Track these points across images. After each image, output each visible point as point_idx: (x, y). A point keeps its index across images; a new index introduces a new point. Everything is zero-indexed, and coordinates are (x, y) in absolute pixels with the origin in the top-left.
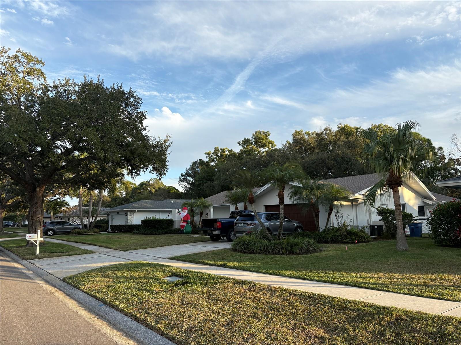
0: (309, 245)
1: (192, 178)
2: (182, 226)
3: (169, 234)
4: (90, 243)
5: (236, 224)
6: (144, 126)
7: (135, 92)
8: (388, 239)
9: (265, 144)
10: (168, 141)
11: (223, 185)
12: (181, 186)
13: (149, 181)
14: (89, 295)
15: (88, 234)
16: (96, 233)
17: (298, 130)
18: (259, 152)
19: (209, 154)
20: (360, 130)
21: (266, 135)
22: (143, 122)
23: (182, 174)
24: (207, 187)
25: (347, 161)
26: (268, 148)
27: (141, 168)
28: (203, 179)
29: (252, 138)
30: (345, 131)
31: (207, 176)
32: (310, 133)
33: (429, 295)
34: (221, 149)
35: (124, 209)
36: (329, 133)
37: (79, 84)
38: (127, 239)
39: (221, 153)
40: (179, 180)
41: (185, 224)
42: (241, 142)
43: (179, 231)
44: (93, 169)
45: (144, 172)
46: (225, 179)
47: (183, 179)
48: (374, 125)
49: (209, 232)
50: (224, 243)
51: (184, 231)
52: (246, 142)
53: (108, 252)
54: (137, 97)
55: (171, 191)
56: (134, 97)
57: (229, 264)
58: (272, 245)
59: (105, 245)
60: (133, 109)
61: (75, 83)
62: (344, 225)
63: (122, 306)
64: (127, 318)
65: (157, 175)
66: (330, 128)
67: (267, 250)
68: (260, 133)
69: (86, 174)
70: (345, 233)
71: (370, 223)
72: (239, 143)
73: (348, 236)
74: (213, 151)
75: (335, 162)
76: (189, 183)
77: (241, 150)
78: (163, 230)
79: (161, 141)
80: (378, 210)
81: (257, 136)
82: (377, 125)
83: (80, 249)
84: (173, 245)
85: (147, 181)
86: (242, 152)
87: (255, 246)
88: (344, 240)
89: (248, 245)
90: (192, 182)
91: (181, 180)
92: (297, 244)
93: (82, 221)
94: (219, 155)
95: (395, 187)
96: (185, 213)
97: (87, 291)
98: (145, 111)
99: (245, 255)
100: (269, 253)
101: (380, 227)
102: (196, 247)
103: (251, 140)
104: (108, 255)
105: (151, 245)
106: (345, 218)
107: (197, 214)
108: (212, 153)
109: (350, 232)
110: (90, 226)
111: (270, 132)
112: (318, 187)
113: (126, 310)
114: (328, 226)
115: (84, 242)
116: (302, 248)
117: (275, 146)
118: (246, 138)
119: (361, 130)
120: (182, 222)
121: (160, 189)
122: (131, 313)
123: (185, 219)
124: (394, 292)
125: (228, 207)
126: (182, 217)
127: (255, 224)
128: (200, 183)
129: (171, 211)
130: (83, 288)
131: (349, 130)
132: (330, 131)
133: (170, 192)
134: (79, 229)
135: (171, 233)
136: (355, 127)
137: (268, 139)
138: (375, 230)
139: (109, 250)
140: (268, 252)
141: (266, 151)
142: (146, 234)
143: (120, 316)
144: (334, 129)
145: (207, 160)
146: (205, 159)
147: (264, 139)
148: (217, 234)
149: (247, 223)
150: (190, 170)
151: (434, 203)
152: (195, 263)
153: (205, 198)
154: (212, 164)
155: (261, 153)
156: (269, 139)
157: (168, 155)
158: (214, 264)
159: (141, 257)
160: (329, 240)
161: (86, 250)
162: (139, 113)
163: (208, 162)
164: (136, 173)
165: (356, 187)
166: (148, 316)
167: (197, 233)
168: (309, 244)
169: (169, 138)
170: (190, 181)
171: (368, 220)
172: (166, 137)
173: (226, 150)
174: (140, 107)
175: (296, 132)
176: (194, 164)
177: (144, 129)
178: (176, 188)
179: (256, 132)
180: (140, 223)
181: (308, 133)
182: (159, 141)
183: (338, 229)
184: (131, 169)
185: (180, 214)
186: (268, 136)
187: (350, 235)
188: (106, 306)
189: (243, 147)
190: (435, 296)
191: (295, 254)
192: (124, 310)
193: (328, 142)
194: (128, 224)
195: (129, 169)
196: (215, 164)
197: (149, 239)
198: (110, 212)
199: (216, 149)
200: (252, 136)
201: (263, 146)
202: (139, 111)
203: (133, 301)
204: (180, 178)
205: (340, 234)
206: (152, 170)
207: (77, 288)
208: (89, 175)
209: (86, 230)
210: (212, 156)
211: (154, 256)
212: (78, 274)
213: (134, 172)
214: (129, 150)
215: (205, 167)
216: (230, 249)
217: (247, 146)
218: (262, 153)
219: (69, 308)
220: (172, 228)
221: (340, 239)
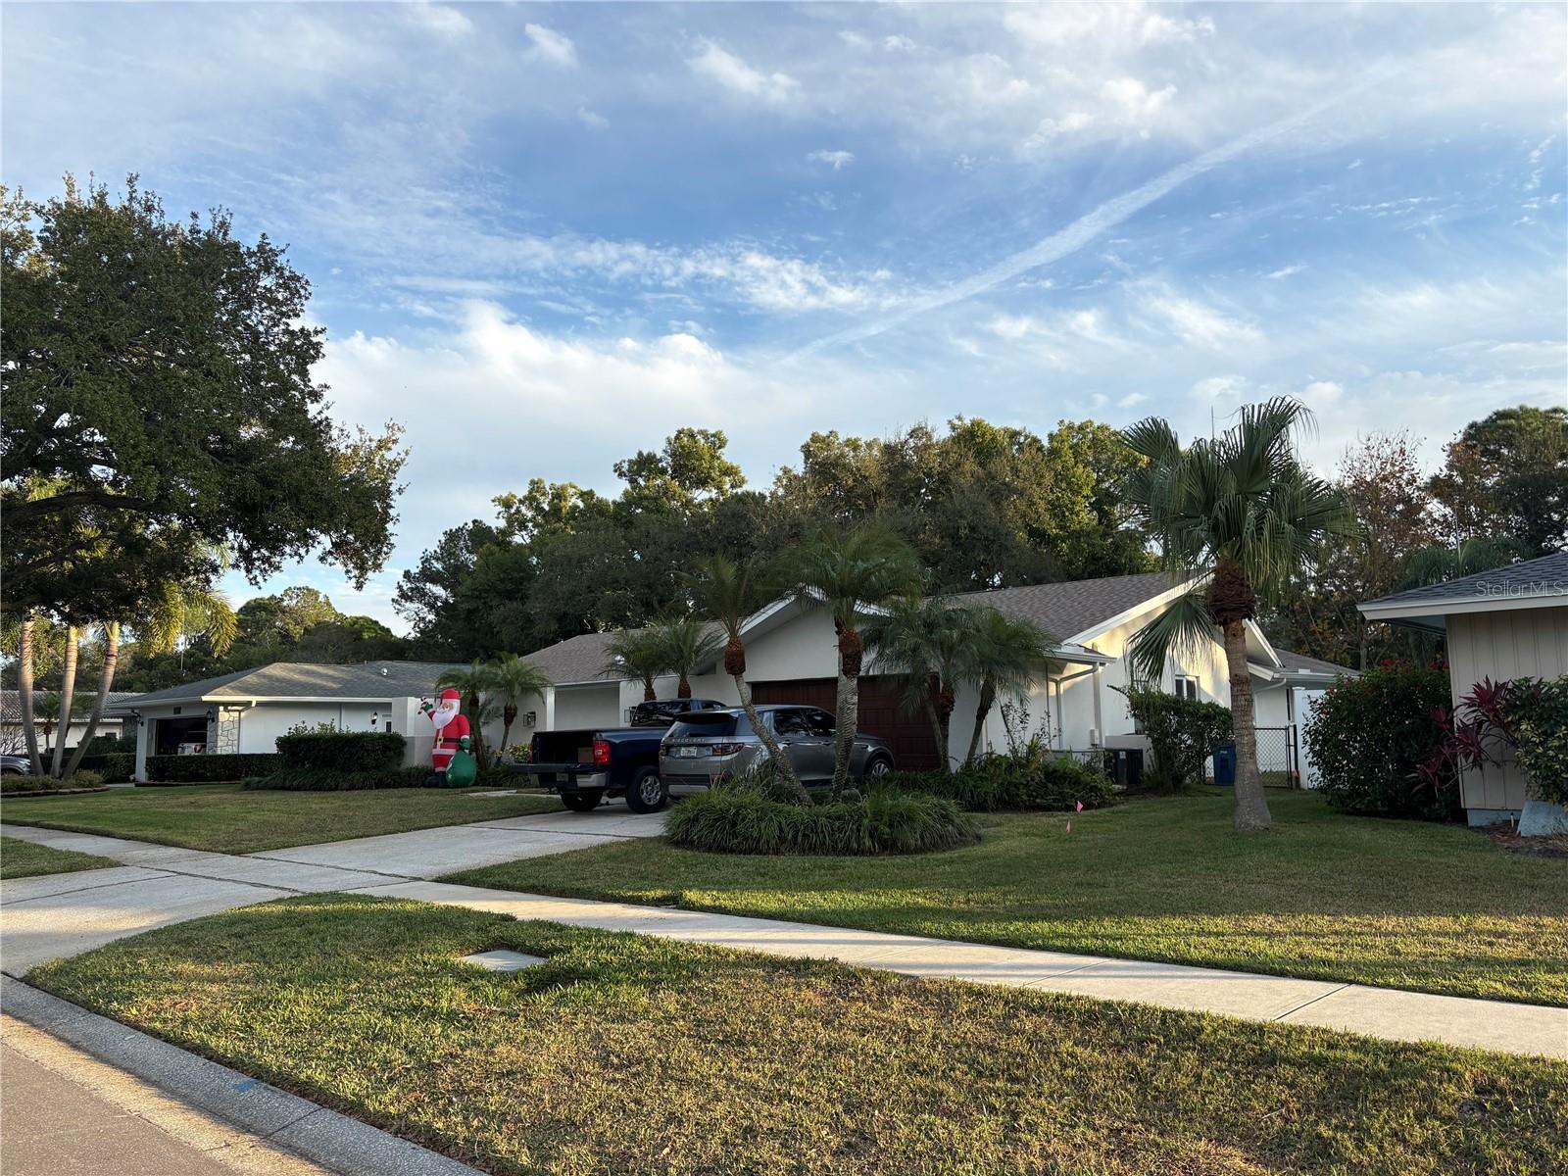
0: (945, 818)
1: (445, 589)
2: (441, 760)
3: (388, 786)
4: (81, 826)
5: (669, 747)
6: (314, 384)
7: (283, 251)
8: (1165, 795)
9: (709, 477)
10: (393, 447)
11: (565, 614)
12: (405, 614)
13: (278, 596)
14: (168, 1040)
15: (56, 793)
16: (90, 788)
17: (824, 433)
18: (688, 504)
19: (507, 504)
20: (1022, 439)
21: (713, 443)
22: (309, 367)
23: (407, 575)
24: (504, 621)
25: (986, 539)
26: (719, 488)
27: (285, 541)
28: (486, 591)
29: (665, 451)
30: (973, 440)
31: (502, 581)
32: (862, 443)
33: (1491, 990)
34: (552, 486)
35: (205, 698)
36: (924, 444)
37: (43, 207)
38: (230, 809)
39: (553, 499)
40: (395, 594)
41: (451, 751)
42: (626, 466)
43: (430, 778)
44: (91, 541)
45: (297, 558)
46: (573, 594)
47: (412, 589)
48: (1066, 422)
49: (561, 777)
50: (625, 818)
51: (450, 776)
52: (644, 464)
53: (172, 860)
54: (287, 273)
55: (366, 636)
56: (277, 270)
57: (692, 895)
58: (823, 820)
59: (150, 833)
60: (271, 318)
61: (27, 204)
62: (1032, 749)
63: (350, 1085)
64: (385, 1140)
65: (348, 572)
66: (929, 430)
67: (806, 841)
68: (692, 435)
69: (63, 559)
70: (1040, 776)
71: (1097, 742)
72: (618, 469)
73: (1050, 785)
74: (522, 492)
75: (948, 541)
76: (432, 607)
77: (626, 493)
78: (365, 773)
79: (368, 443)
80: (1130, 697)
81: (682, 447)
82: (1077, 424)
83: (52, 852)
84: (425, 828)
85: (273, 597)
86: (630, 501)
87: (763, 825)
88: (1038, 800)
89: (734, 824)
90: (446, 602)
91: (404, 595)
92: (907, 817)
93: (31, 743)
94: (546, 507)
95: (1232, 620)
96: (450, 710)
97: (158, 1025)
98: (319, 329)
99: (732, 858)
100: (812, 849)
101: (1135, 755)
102: (519, 836)
103: (661, 460)
104: (180, 874)
105: (342, 829)
106: (1034, 725)
107: (494, 714)
108: (521, 502)
109: (1055, 771)
110: (64, 763)
111: (725, 435)
112: (951, 618)
113: (372, 1105)
114: (977, 751)
115: (54, 823)
116: (926, 827)
117: (743, 481)
118: (645, 453)
119: (1026, 437)
120: (439, 743)
121: (321, 626)
122: (400, 1117)
123: (451, 735)
124: (1365, 984)
125: (613, 691)
126: (440, 727)
127: (739, 747)
128: (475, 605)
129: (388, 706)
130: (134, 1012)
131: (988, 437)
132: (930, 438)
133: (359, 638)
134: (17, 772)
135: (399, 785)
136: (1006, 430)
137: (718, 458)
138: (1121, 765)
139: (172, 851)
140: (810, 847)
141: (711, 499)
142: (298, 789)
143: (349, 1132)
144: (942, 433)
145: (502, 524)
146: (496, 522)
147: (707, 457)
148: (594, 784)
149: (711, 745)
150: (437, 559)
151: (1277, 676)
152: (551, 895)
153: (520, 655)
154: (520, 538)
155: (695, 506)
156: (723, 458)
157: (395, 496)
158: (632, 897)
159: (325, 875)
160: (990, 799)
161: (79, 854)
162: (293, 333)
163: (502, 532)
164: (266, 560)
165: (1052, 620)
166: (483, 1128)
167: (497, 785)
168: (943, 817)
169: (398, 435)
170: (437, 598)
171: (1092, 732)
172: (385, 429)
173: (571, 491)
174: (302, 310)
175: (815, 438)
176: (452, 536)
177: (315, 396)
178: (382, 624)
179: (680, 432)
180: (274, 750)
181: (853, 444)
182: (360, 444)
183: (1014, 764)
184: (245, 544)
185: (431, 715)
186: (720, 447)
187: (1055, 784)
188: (266, 1088)
189: (632, 481)
190: (1510, 991)
191: (902, 852)
192: (362, 1104)
193: (922, 475)
194: (219, 752)
195: (241, 546)
196: (528, 541)
197: (324, 806)
198: (141, 708)
199: (536, 486)
200: (664, 445)
201: (702, 482)
202: (295, 324)
203: (386, 1063)
204: (400, 587)
205: (1023, 781)
206: (330, 553)
207: (105, 1015)
208: (74, 563)
209: (48, 778)
210: (518, 511)
211: (375, 873)
212: (88, 954)
213: (258, 559)
214: (255, 473)
215: (495, 548)
216: (659, 839)
217: (647, 479)
218: (700, 505)
219: (106, 1105)
220: (399, 765)
221: (1025, 798)
